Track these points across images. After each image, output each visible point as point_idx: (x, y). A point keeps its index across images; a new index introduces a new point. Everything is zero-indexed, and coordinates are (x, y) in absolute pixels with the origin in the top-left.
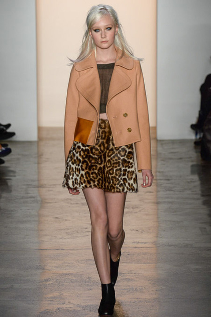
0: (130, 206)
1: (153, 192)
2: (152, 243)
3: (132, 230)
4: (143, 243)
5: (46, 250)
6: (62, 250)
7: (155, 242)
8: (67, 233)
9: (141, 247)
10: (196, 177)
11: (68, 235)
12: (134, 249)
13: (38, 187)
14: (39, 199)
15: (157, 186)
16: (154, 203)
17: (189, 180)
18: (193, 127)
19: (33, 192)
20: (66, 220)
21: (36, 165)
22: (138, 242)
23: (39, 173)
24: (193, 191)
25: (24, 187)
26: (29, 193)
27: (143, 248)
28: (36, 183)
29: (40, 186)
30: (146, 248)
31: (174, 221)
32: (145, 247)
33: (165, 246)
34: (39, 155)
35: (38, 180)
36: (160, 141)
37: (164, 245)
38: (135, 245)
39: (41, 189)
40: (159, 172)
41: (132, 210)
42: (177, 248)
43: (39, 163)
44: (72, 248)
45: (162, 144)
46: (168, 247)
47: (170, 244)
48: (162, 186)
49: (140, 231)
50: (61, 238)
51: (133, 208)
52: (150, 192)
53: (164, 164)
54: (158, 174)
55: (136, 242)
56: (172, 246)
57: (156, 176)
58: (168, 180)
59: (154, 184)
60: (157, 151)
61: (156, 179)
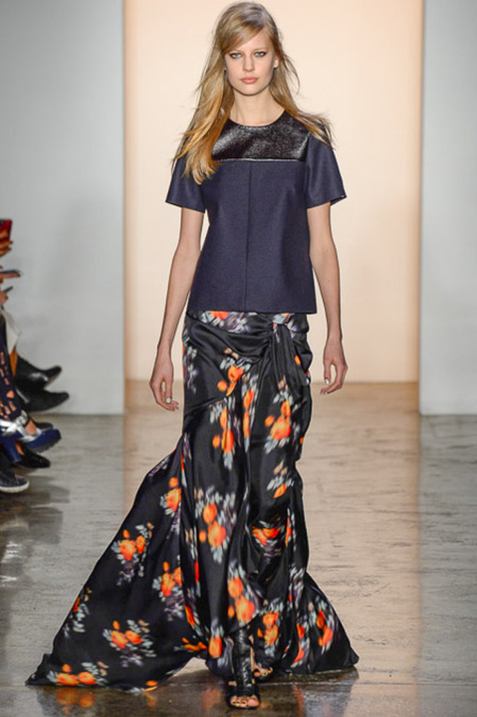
0: (354, 579)
1: (409, 545)
2: (408, 672)
3: (358, 640)
4: (385, 671)
7: (415, 668)
9: (381, 681)
12: (363, 685)
15: (420, 528)
16: (411, 571)
22: (374, 669)
25: (91, 527)
27: (387, 683)
28: (119, 519)
30: (393, 684)
31: (463, 618)
32: (391, 682)
33: (441, 679)
34: (128, 451)
35: (125, 512)
36: (428, 417)
37: (439, 678)
38: (365, 677)
40: (426, 495)
41: (357, 587)
42: (472, 685)
43: (126, 470)
45: (432, 426)
46: (447, 683)
47: (453, 675)
48: (432, 529)
49: (380, 641)
51: (360, 583)
52: (403, 545)
53: (438, 476)
54: (422, 498)
55: (369, 668)
56: (458, 679)
57: (417, 504)
58: (449, 514)
59: (412, 524)
60: (419, 442)
61: (417, 513)
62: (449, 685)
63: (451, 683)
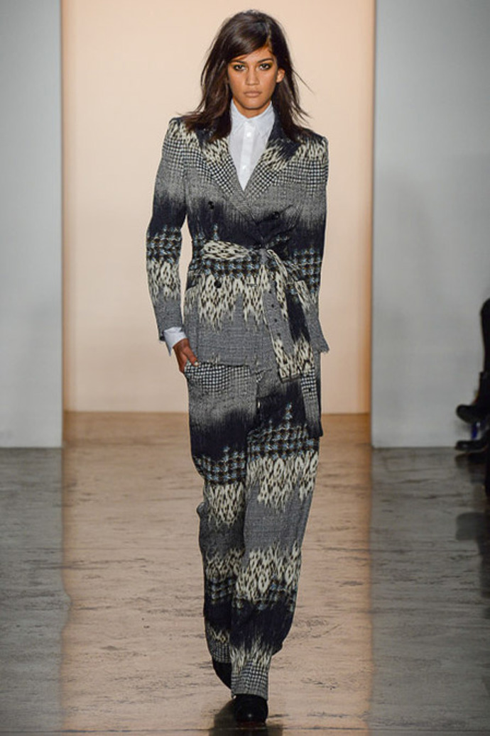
0: (302, 619)
1: (360, 584)
2: (360, 717)
3: (307, 683)
4: (335, 716)
5: (84, 731)
6: (124, 731)
7: (366, 713)
8: (137, 687)
9: (330, 726)
10: (472, 547)
11: (142, 692)
12: (312, 730)
13: (62, 567)
14: (65, 598)
15: (371, 567)
16: (362, 611)
17: (454, 554)
18: (462, 411)
19: (50, 580)
20: (135, 654)
21: (58, 510)
22: (324, 714)
23: (65, 530)
24: (466, 583)
25: (27, 566)
26: (40, 584)
27: (337, 728)
28: (56, 557)
29: (66, 566)
30: (344, 729)
31: (416, 660)
32: (341, 727)
33: (393, 724)
34: (67, 485)
35: (63, 550)
36: (381, 450)
37: (391, 722)
38: (314, 721)
39: (71, 572)
40: (377, 531)
41: (306, 628)
42: (424, 730)
43: (65, 505)
44: (150, 728)
45: (385, 459)
46: (400, 728)
47: (406, 719)
48: (384, 567)
49: (329, 684)
50: (122, 702)
51: (309, 624)
52: (354, 583)
53: (391, 511)
54: (374, 536)
55: (319, 713)
56: (411, 724)
57: (369, 542)
58: (402, 552)
59: (364, 562)
60: (369, 477)
61: (369, 551)
62: (402, 730)
63: (404, 728)
